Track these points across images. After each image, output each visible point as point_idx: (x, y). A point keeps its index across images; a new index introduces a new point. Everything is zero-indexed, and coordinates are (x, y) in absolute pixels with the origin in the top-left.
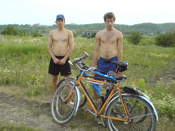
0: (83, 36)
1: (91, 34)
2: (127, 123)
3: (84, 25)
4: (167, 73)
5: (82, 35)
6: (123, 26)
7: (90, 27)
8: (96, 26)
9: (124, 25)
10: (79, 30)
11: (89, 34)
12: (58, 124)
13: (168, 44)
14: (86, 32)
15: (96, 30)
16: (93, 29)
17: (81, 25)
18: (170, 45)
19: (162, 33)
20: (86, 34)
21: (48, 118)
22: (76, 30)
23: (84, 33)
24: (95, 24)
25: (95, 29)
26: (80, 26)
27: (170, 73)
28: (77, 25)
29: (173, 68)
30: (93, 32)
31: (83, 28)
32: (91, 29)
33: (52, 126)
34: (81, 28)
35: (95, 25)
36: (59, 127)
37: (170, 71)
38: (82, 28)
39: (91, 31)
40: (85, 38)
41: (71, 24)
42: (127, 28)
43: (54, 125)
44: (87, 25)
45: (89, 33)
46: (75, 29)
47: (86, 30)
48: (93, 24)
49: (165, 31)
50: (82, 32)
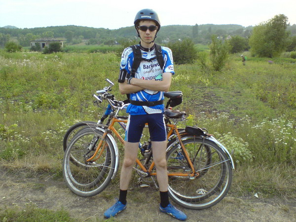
0: (33, 49)
1: (47, 46)
2: (194, 178)
3: (32, 29)
4: (197, 105)
5: (31, 47)
6: (101, 31)
7: (43, 34)
8: (53, 31)
9: (103, 29)
10: (24, 38)
11: (44, 45)
12: (83, 197)
13: (180, 59)
14: (39, 42)
15: (55, 37)
16: (50, 36)
17: (26, 29)
18: (185, 60)
19: (165, 41)
20: (37, 44)
21: (62, 190)
22: (18, 39)
23: (34, 44)
24: (52, 27)
25: (53, 36)
26: (25, 32)
27: (201, 104)
28: (18, 29)
29: (202, 97)
30: (51, 42)
31: (31, 34)
32: (47, 37)
33: (74, 202)
34: (27, 34)
35: (53, 29)
36: (87, 201)
37: (200, 101)
38: (29, 34)
39: (47, 40)
40: (36, 52)
41: (6, 28)
42: (109, 33)
43: (77, 199)
44: (38, 28)
45: (43, 42)
46: (16, 37)
47: (38, 38)
48: (48, 27)
49: (168, 39)
50: (31, 43)
